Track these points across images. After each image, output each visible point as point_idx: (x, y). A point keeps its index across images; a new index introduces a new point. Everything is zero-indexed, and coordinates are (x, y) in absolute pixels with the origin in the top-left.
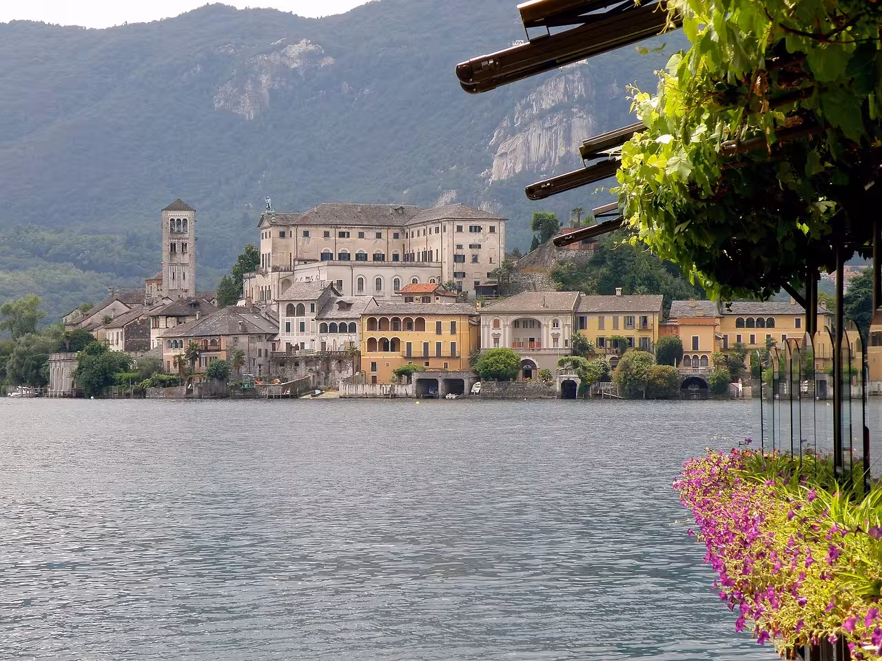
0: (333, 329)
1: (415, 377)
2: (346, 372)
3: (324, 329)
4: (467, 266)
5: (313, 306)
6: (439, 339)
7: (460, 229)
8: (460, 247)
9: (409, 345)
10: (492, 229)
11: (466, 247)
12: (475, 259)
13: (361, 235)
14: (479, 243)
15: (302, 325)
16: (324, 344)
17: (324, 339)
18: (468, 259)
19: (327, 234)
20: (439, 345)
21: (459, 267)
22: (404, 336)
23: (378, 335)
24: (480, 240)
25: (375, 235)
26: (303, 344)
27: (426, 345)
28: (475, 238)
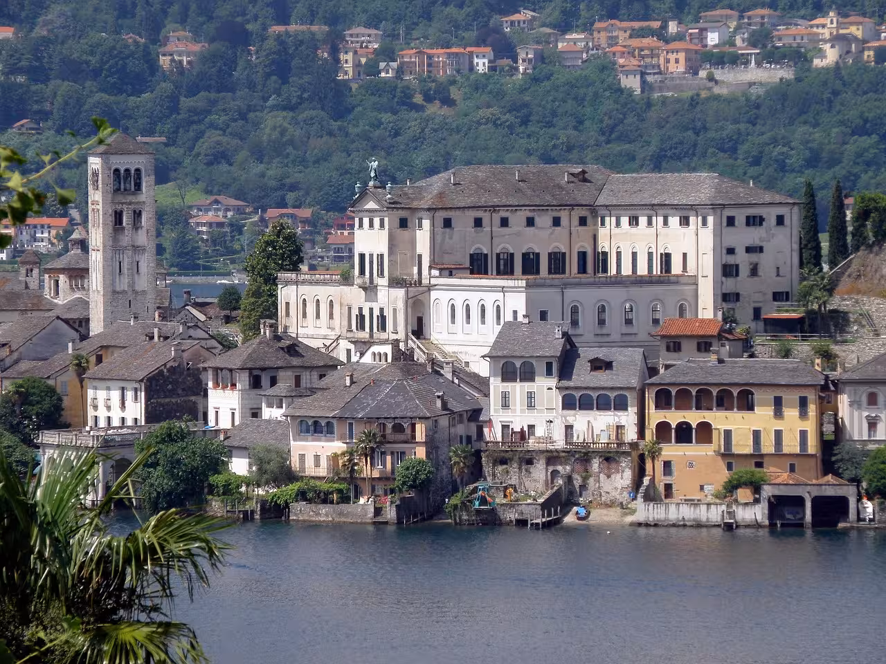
0: (585, 404)
1: (767, 491)
2: (619, 476)
3: (568, 404)
4: (742, 284)
5: (549, 365)
6: (779, 425)
7: (731, 221)
8: (731, 251)
9: (728, 434)
10: (780, 220)
11: (740, 251)
12: (754, 271)
13: (530, 222)
14: (761, 244)
15: (530, 396)
16: (569, 428)
17: (571, 420)
18: (744, 271)
19: (478, 223)
20: (778, 434)
21: (730, 285)
22: (719, 420)
23: (674, 417)
24: (761, 239)
25: (549, 222)
26: (531, 427)
27: (757, 434)
28: (753, 236)
